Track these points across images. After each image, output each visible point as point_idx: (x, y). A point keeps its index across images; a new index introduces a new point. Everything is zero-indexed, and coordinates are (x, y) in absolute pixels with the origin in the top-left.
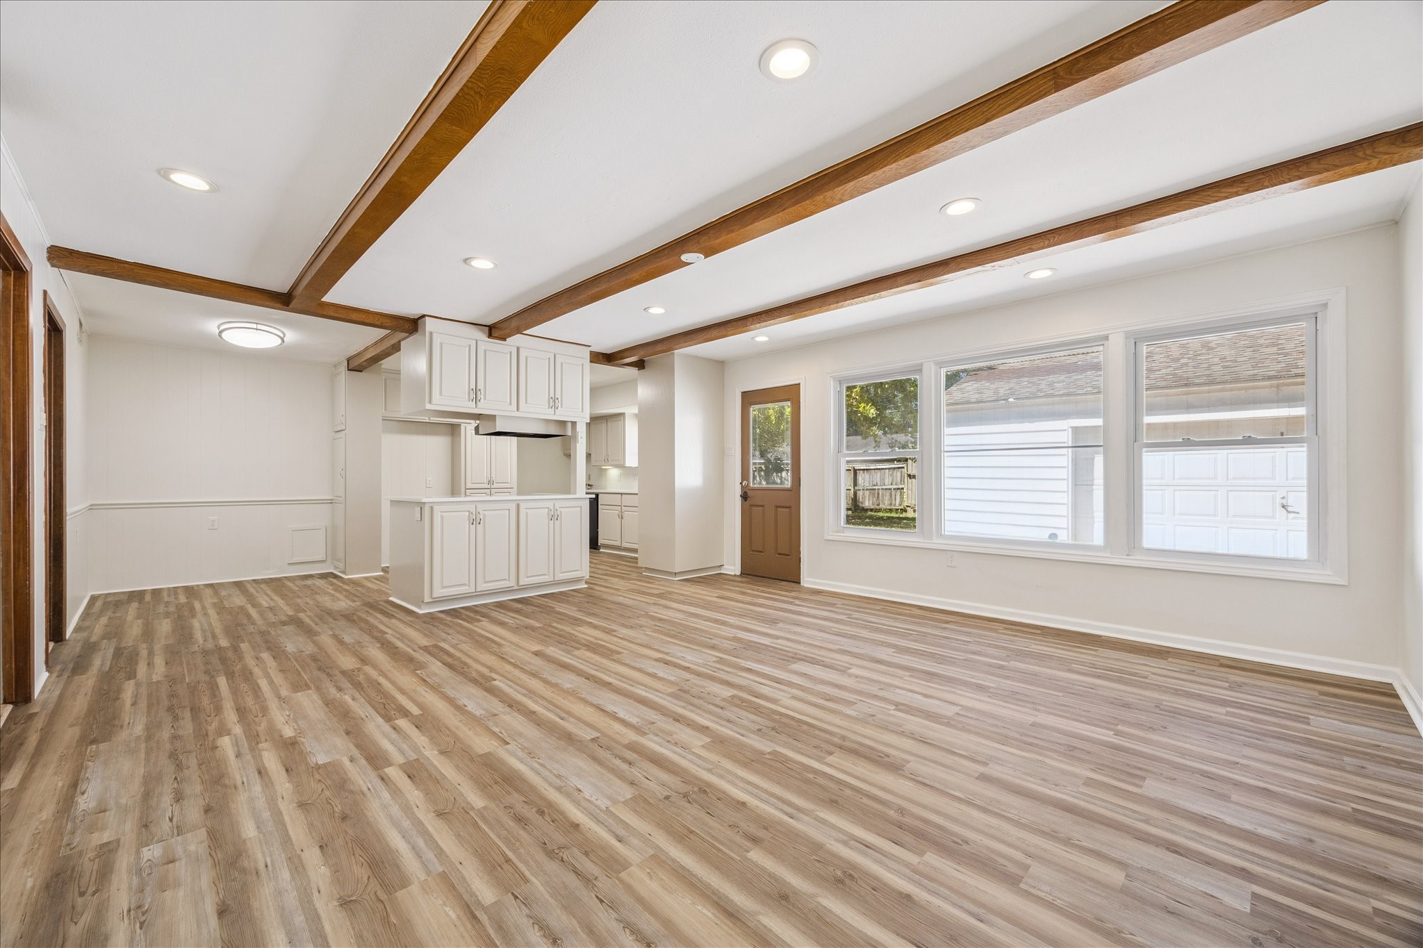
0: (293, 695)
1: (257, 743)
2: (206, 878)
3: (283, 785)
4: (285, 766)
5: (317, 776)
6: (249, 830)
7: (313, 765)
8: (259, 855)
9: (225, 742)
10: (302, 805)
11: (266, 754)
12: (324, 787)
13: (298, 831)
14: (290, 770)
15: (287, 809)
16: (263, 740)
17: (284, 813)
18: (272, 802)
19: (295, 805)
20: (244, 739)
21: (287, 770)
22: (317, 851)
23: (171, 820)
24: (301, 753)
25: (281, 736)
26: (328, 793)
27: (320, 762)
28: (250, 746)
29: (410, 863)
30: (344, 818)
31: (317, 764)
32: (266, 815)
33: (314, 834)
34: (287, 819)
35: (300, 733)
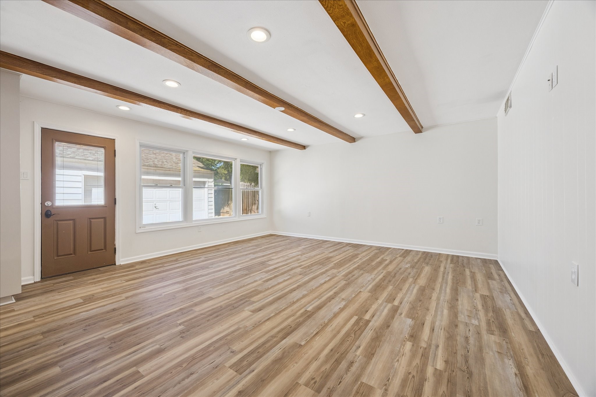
0: (376, 386)
1: (426, 349)
2: (460, 307)
3: (429, 319)
4: (423, 327)
5: (416, 315)
6: (446, 312)
7: (414, 320)
8: (446, 305)
9: (440, 365)
10: (428, 310)
11: (426, 338)
12: (418, 311)
13: (433, 305)
14: (423, 324)
15: (432, 311)
16: (422, 349)
17: (434, 310)
18: (435, 316)
19: (430, 311)
20: (430, 358)
21: (424, 324)
22: (432, 298)
23: (469, 330)
24: (413, 329)
25: (413, 345)
26: (418, 309)
27: (411, 320)
28: (430, 349)
29: (417, 287)
30: (420, 301)
31: (412, 320)
32: (439, 313)
33: (430, 302)
34: (434, 309)
35: (405, 341)
